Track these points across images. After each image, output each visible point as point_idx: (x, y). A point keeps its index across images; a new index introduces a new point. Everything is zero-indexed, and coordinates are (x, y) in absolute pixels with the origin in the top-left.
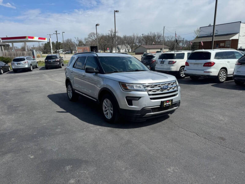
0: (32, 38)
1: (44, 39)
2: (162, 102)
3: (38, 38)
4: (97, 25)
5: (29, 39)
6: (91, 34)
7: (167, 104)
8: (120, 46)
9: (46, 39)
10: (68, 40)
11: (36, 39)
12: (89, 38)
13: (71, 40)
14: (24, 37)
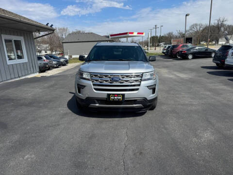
0: (132, 33)
1: (142, 34)
2: (109, 95)
3: (137, 33)
4: (186, 15)
5: (130, 35)
6: (193, 25)
7: (116, 98)
8: (229, 37)
9: (144, 33)
10: (169, 33)
11: (135, 34)
12: (191, 29)
13: (172, 33)
14: (126, 33)
